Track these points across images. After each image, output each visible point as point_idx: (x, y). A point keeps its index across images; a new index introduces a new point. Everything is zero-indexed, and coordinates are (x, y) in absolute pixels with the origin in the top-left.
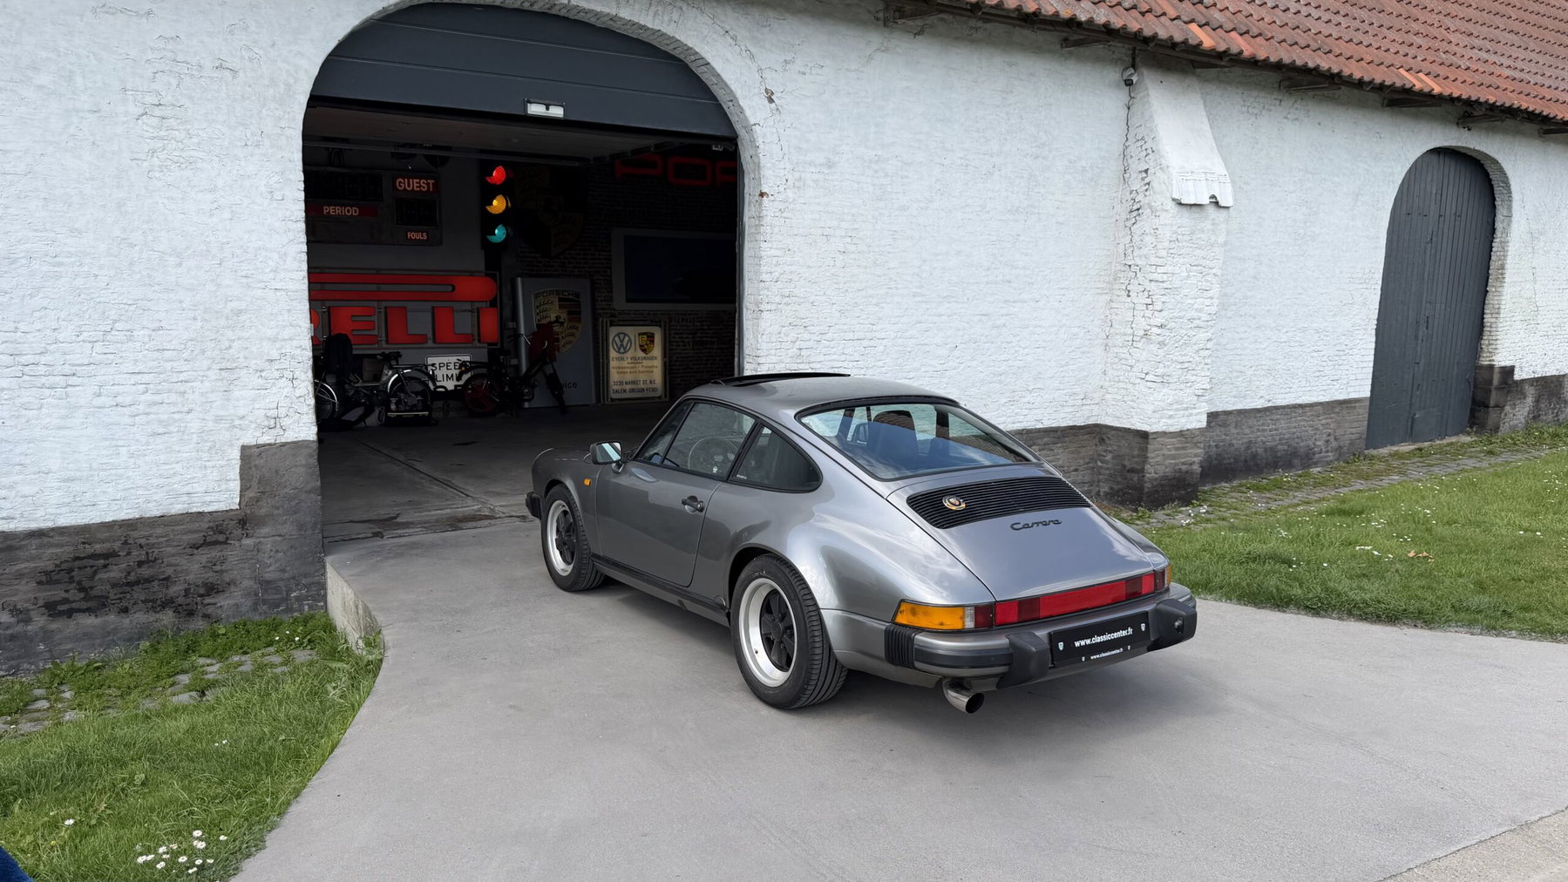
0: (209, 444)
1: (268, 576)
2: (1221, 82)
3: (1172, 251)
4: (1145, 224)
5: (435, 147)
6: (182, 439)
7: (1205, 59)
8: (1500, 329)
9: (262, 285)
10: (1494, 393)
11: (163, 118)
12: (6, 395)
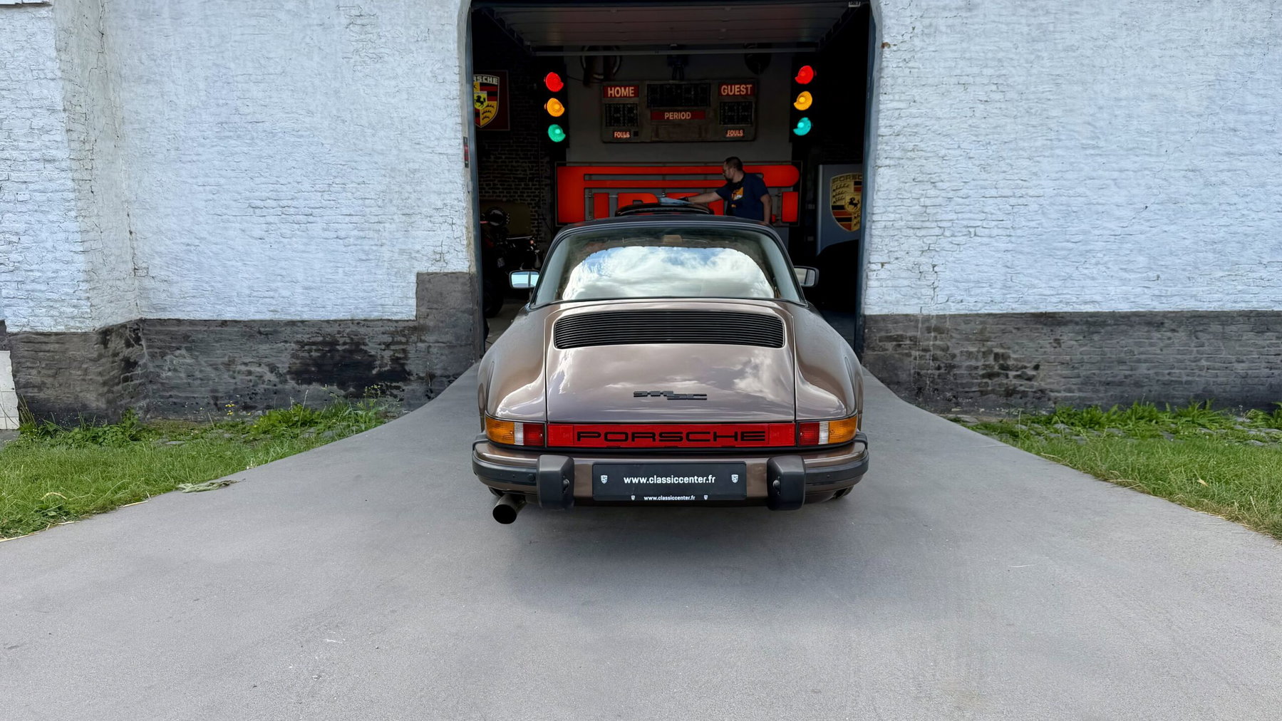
0: (395, 270)
1: (436, 373)
6: (377, 265)
9: (430, 150)
11: (363, 26)
12: (272, 227)
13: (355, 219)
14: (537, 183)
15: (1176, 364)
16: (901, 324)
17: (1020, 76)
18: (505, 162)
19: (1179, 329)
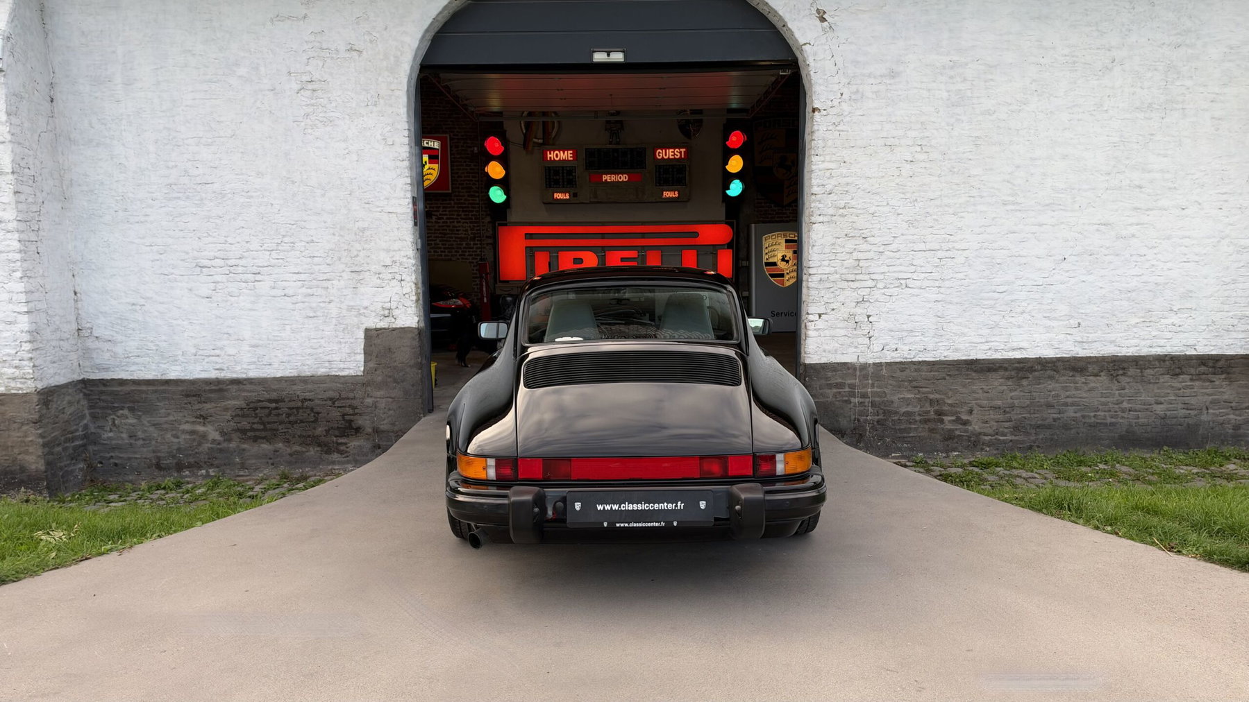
0: (343, 326)
1: (384, 426)
6: (325, 322)
9: (379, 210)
11: (314, 91)
12: (219, 286)
13: (303, 277)
14: (479, 242)
15: (1100, 407)
16: (839, 372)
17: (942, 138)
18: (447, 222)
19: (1102, 374)
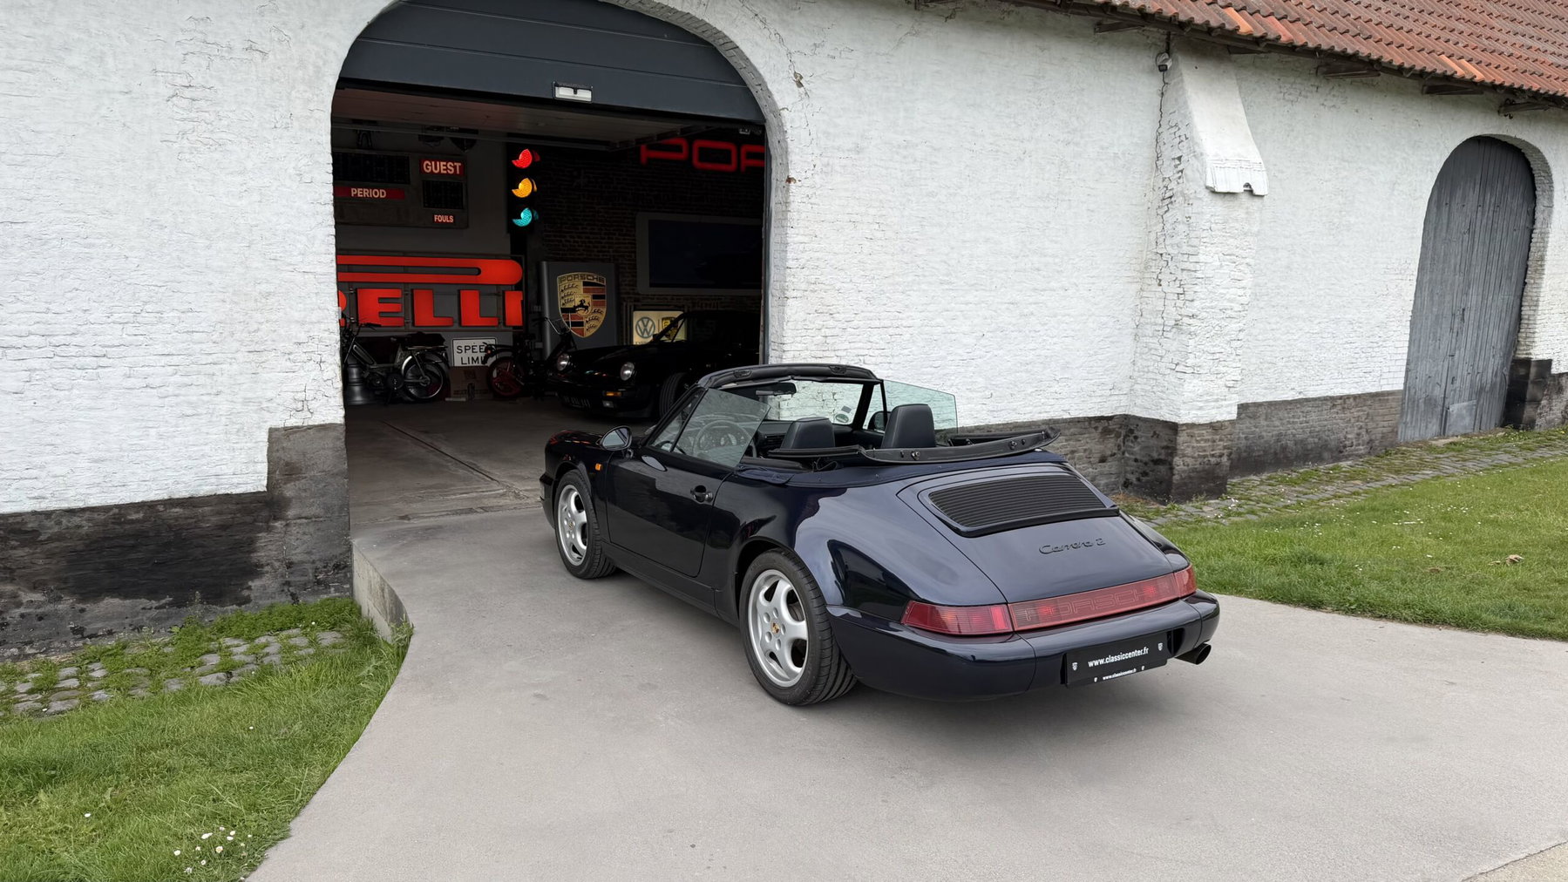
0: (237, 426)
1: (295, 559)
2: (1256, 68)
3: (1205, 240)
4: (1176, 213)
5: (462, 130)
6: (210, 422)
7: (1241, 45)
8: (1538, 322)
9: (290, 268)
10: (1530, 386)
11: (193, 100)
12: (36, 376)
13: (175, 360)
17: (896, 217)
